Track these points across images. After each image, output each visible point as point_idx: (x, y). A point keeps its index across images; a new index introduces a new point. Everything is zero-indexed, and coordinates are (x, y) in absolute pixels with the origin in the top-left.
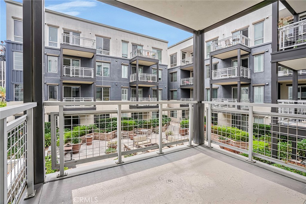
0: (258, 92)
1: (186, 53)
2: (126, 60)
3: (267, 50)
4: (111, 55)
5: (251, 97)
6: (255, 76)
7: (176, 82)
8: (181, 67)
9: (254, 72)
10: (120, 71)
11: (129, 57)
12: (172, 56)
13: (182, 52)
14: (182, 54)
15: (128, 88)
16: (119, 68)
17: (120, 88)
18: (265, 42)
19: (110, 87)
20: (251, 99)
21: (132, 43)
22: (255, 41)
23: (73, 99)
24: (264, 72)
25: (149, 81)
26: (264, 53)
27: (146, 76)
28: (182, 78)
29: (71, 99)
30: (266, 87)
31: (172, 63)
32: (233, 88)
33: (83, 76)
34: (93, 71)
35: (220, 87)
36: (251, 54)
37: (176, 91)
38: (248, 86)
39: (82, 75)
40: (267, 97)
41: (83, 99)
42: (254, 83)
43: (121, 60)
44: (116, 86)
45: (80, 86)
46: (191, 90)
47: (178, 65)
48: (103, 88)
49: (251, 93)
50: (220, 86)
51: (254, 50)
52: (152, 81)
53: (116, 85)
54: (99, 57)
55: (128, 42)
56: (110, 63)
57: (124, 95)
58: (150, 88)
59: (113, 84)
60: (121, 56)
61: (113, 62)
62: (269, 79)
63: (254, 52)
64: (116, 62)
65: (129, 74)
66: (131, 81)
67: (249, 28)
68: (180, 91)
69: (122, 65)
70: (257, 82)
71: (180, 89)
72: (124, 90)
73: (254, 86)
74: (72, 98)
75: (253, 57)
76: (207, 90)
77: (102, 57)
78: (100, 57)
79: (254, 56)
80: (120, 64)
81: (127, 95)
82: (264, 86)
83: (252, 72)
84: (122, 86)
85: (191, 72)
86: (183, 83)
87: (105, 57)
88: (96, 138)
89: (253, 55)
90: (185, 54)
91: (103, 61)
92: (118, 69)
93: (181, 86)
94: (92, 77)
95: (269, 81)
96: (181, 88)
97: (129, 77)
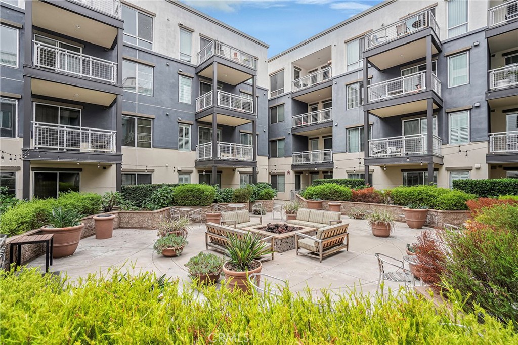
0: (458, 123)
1: (301, 70)
2: (189, 67)
3: (478, 43)
4: (156, 49)
5: (444, 134)
6: (450, 94)
7: (282, 123)
8: (292, 93)
9: (449, 87)
10: (175, 88)
11: (196, 61)
12: (273, 77)
13: (295, 67)
14: (295, 70)
15: (192, 125)
16: (174, 81)
17: (176, 123)
18: (471, 29)
19: (153, 119)
20: (444, 138)
21: (201, 35)
22: (449, 30)
23: (60, 127)
24: (470, 83)
25: (238, 109)
26: (469, 50)
27: (232, 98)
28: (294, 114)
29: (57, 127)
30: (475, 112)
31: (273, 88)
32: (403, 121)
33: (90, 76)
34: (115, 69)
35: (377, 123)
36: (442, 55)
37: (283, 139)
38: (437, 113)
39: (88, 74)
40: (478, 131)
41: (88, 130)
42: (448, 106)
43: (178, 64)
44: (166, 118)
45: (82, 107)
46: (310, 139)
47: (286, 92)
48: (136, 119)
49: (444, 125)
50: (377, 121)
51: (449, 46)
52: (244, 111)
53: (167, 115)
54: (128, 48)
55: (192, 31)
56: (153, 67)
57: (184, 138)
58: (237, 130)
59: (161, 113)
60: (177, 57)
61: (160, 64)
62: (481, 96)
63: (447, 50)
64: (167, 67)
65: (195, 96)
66: (198, 110)
67: (436, 8)
68: (290, 140)
69: (179, 74)
70: (454, 105)
71: (291, 136)
72: (182, 128)
73: (448, 113)
74: (59, 125)
75: (447, 60)
76: (349, 130)
77: (135, 50)
78: (131, 50)
79: (448, 58)
80: (176, 72)
81: (190, 139)
82: (470, 110)
83: (444, 86)
84: (180, 119)
85: (310, 105)
86: (297, 123)
87: (142, 53)
88: (122, 225)
89: (447, 56)
90: (299, 72)
91: (137, 59)
92: (171, 81)
93: (293, 130)
94: (113, 81)
95: (481, 99)
96: (292, 134)
97: (194, 103)
